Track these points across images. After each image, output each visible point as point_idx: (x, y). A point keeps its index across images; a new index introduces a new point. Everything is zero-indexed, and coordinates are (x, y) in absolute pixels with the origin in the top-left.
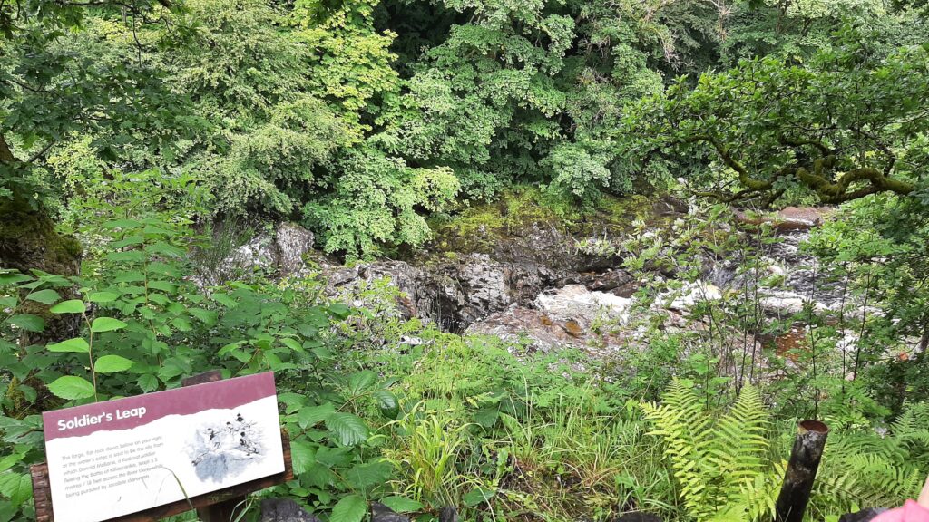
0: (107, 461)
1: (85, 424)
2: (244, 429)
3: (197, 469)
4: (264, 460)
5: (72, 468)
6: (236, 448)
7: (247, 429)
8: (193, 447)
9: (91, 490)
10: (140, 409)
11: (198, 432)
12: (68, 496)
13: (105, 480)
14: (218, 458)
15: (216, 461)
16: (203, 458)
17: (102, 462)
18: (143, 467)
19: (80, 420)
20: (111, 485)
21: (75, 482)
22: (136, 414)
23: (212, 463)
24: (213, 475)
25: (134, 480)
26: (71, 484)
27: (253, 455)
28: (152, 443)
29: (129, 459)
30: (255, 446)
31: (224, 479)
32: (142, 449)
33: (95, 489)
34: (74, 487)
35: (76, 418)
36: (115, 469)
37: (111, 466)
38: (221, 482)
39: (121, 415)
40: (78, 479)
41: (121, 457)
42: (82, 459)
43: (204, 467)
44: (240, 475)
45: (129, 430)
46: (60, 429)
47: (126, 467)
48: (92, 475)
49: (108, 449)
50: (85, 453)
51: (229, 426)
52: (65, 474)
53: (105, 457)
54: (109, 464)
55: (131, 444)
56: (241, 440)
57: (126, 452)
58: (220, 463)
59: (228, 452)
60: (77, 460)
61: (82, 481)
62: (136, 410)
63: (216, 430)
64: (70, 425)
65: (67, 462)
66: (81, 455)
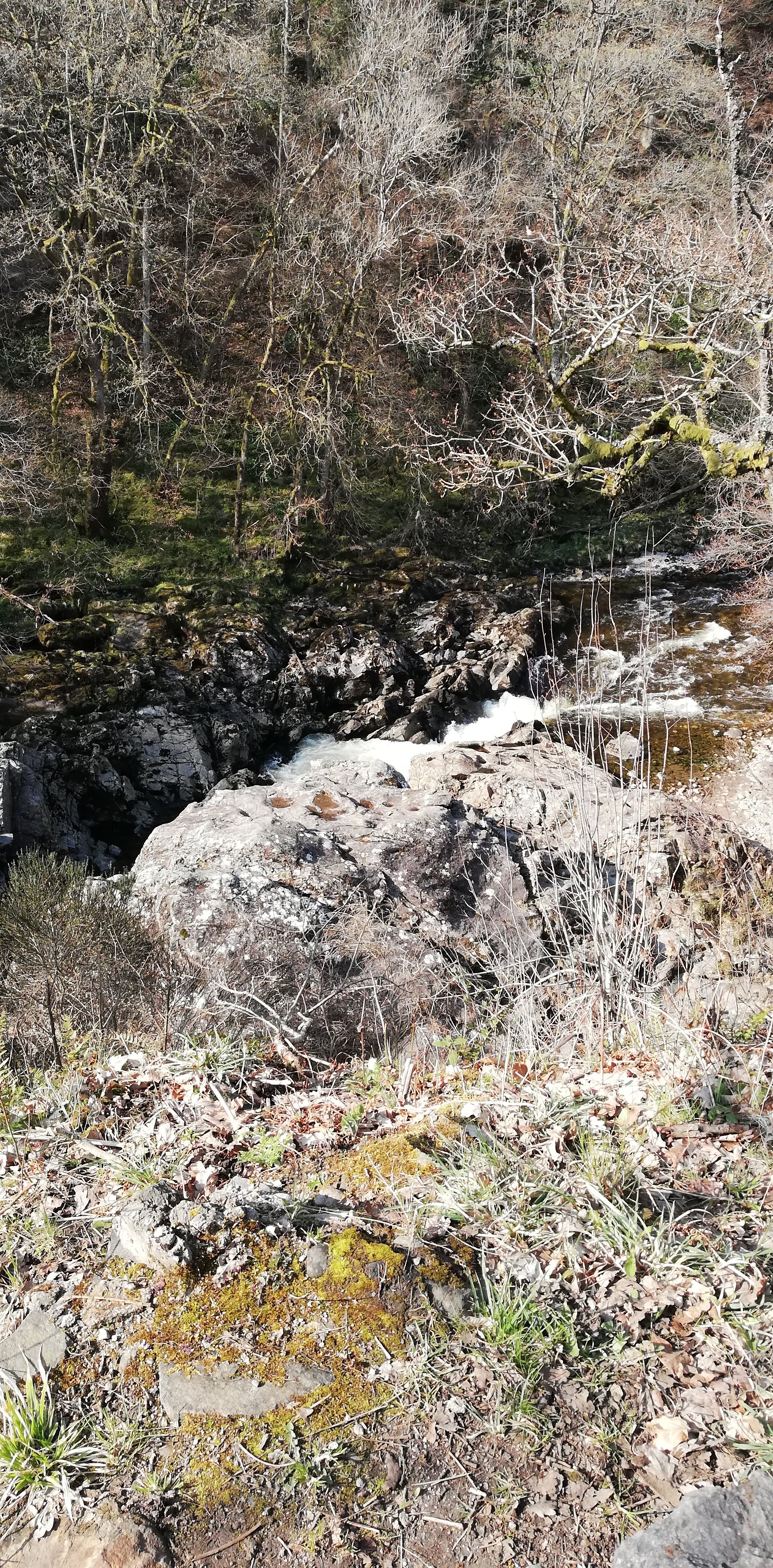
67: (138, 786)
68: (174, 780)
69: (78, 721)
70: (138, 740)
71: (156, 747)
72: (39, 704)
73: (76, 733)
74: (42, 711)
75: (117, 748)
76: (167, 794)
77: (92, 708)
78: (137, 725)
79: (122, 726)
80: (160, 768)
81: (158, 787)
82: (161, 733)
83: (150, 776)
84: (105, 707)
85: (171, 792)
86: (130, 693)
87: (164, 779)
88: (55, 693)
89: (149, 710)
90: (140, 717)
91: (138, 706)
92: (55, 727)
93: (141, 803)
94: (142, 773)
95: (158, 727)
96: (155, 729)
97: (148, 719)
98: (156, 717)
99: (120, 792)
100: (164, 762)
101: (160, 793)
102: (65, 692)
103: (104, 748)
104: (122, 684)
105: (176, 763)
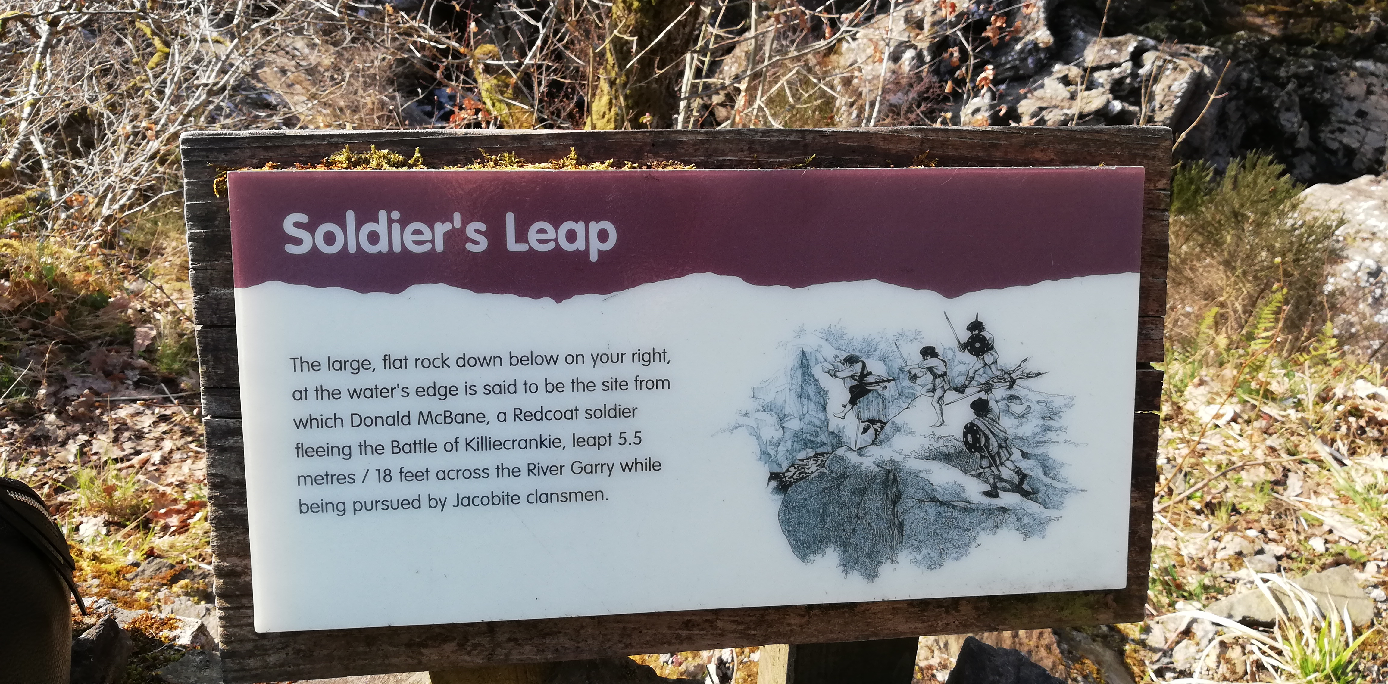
0: (458, 404)
1: (383, 246)
2: (987, 388)
3: (786, 508)
4: (1052, 529)
5: (325, 408)
6: (946, 458)
7: (1000, 392)
8: (782, 420)
9: (387, 505)
10: (595, 227)
11: (804, 364)
12: (306, 508)
13: (444, 475)
14: (871, 479)
15: (861, 491)
16: (812, 467)
17: (435, 406)
18: (589, 455)
19: (368, 227)
20: (465, 502)
21: (334, 465)
22: (580, 245)
23: (845, 494)
24: (844, 545)
25: (548, 498)
26: (317, 466)
27: (1009, 499)
28: (628, 370)
29: (542, 415)
30: (1025, 465)
31: (886, 569)
32: (589, 386)
33: (403, 504)
34: (328, 478)
35: (350, 216)
36: (486, 444)
37: (471, 430)
38: (871, 576)
39: (521, 237)
40: (345, 452)
41: (507, 403)
42: (365, 380)
43: (814, 504)
44: (950, 566)
45: (547, 303)
46: (291, 249)
47: (527, 443)
48: (397, 447)
49: (464, 361)
50: (377, 363)
51: (932, 362)
52: (299, 424)
53: (449, 392)
54: (464, 418)
55: (553, 360)
56: (970, 429)
57: (530, 388)
58: (875, 501)
59: (914, 465)
60: (344, 381)
61: (359, 464)
62: (579, 227)
63: (876, 368)
64: (330, 238)
65: (310, 380)
66: (361, 365)
67: (1314, 137)
68: (1355, 145)
69: (1288, 50)
70: (1339, 91)
71: (1355, 106)
72: (1259, 21)
73: (1280, 62)
74: (1257, 29)
75: (1313, 92)
76: (1340, 155)
77: (1309, 42)
78: (1347, 75)
79: (1331, 71)
80: (1347, 127)
81: (1335, 146)
82: (1369, 92)
83: (1332, 132)
84: (1324, 46)
85: (1345, 156)
86: (1359, 40)
87: (1345, 140)
88: (1281, 14)
89: (1369, 65)
90: (1355, 69)
91: (1358, 57)
92: (1263, 49)
93: (1308, 154)
94: (1326, 126)
95: (1369, 86)
96: (1365, 87)
97: (1363, 74)
98: (1373, 74)
99: (1294, 137)
100: (1355, 123)
101: (1334, 152)
102: (1290, 18)
103: (1301, 86)
104: (1354, 28)
105: (1368, 129)
